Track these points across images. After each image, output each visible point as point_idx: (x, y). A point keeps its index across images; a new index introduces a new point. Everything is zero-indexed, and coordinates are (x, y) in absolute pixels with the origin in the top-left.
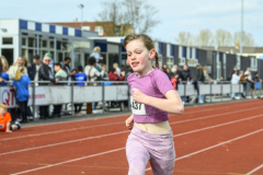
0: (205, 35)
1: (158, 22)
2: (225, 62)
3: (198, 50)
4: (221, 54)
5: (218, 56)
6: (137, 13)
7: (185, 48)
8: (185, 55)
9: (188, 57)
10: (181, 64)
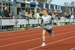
2: (73, 11)
3: (62, 7)
4: (71, 8)
5: (70, 9)
7: (56, 6)
9: (58, 9)
10: (55, 12)
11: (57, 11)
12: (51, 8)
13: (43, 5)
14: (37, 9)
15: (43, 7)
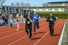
0: (18, 4)
4: (22, 10)
8: (13, 10)
9: (14, 11)
10: (12, 12)
11: (14, 12)
12: (10, 10)
13: (5, 8)
14: (1, 11)
15: (5, 9)
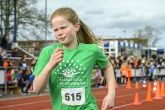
1: (161, 38)
6: (151, 34)
